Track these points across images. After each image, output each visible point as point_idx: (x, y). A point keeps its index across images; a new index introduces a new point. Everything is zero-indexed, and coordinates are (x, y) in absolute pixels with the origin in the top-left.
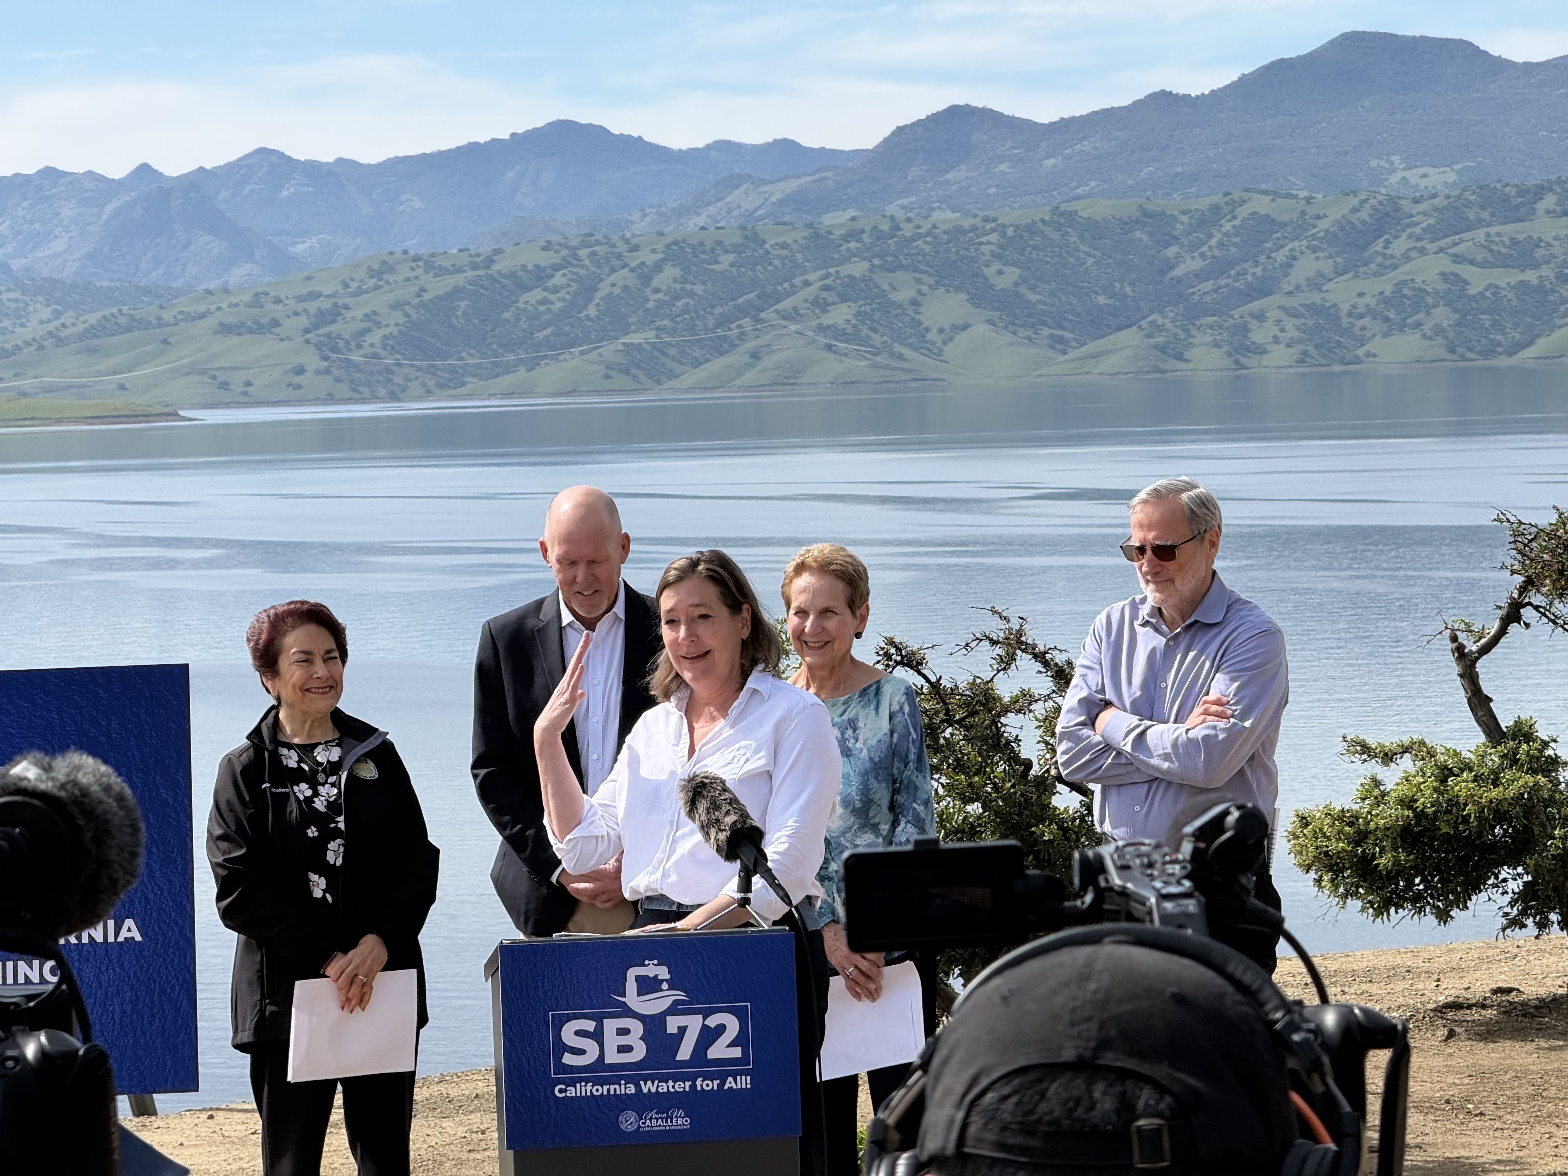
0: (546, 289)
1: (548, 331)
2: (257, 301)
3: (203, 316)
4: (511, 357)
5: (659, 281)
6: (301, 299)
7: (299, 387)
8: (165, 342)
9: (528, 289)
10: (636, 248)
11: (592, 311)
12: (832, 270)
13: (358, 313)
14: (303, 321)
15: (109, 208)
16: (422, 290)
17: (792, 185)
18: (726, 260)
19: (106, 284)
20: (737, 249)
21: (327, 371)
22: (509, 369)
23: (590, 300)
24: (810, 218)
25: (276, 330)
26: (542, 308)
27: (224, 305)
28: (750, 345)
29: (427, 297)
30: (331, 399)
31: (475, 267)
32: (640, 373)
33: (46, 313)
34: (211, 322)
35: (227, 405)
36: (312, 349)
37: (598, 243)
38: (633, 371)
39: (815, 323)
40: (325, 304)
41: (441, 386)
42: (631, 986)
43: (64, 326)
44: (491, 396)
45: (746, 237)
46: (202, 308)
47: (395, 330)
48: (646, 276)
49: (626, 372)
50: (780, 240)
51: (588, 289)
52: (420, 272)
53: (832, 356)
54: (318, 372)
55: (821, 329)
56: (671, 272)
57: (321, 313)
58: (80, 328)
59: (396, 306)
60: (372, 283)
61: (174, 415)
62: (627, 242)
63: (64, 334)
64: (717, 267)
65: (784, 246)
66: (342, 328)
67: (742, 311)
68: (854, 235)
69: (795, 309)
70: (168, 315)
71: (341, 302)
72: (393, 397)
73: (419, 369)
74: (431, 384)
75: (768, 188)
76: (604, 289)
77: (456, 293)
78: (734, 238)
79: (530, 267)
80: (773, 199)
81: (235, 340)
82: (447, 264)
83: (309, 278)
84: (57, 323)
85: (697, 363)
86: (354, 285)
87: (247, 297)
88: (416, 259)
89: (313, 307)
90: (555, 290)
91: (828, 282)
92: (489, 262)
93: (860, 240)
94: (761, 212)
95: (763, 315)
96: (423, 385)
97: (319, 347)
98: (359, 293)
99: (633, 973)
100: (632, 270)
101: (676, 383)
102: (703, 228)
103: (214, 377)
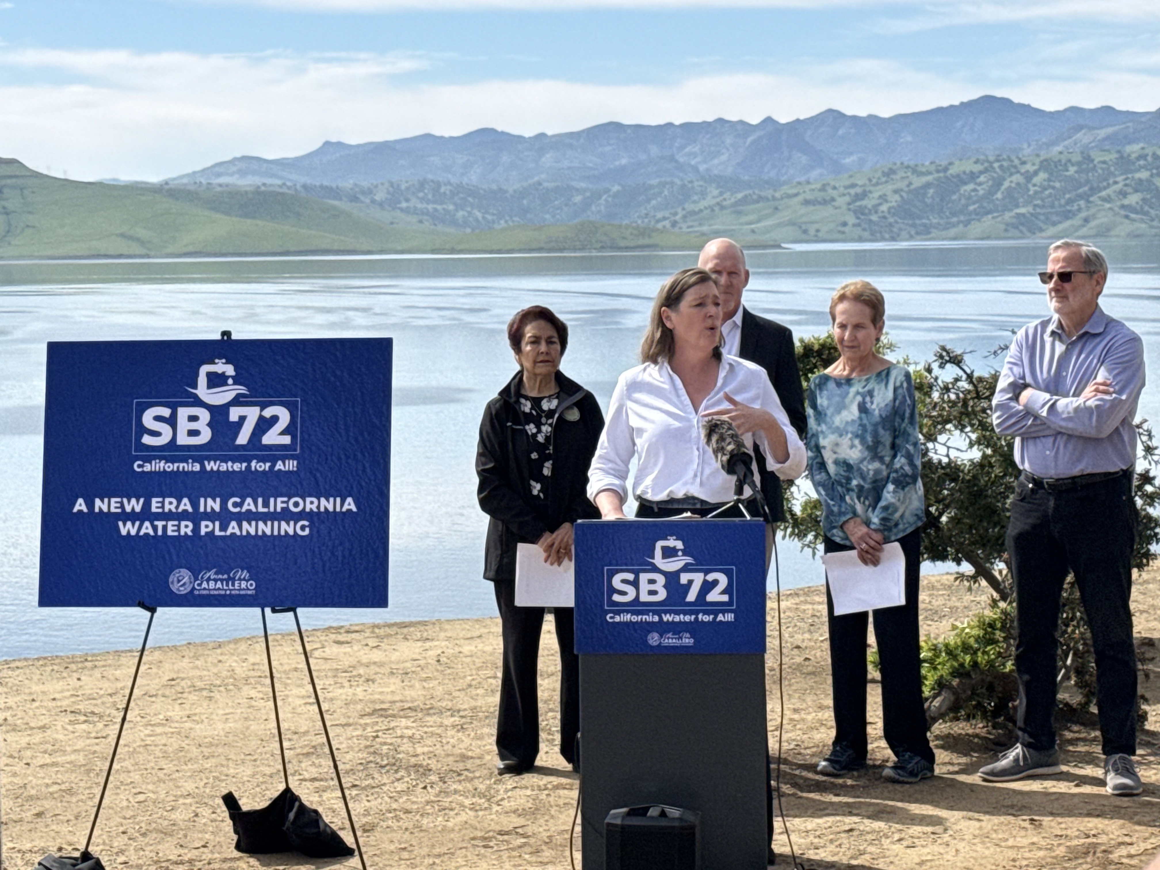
0: (976, 184)
1: (976, 206)
2: (823, 189)
3: (796, 195)
4: (955, 219)
5: (1036, 180)
6: (846, 187)
7: (843, 233)
8: (776, 209)
9: (966, 183)
10: (1024, 163)
11: (999, 195)
12: (1130, 176)
13: (876, 195)
14: (847, 199)
15: (749, 140)
16: (910, 184)
17: (1110, 130)
18: (1072, 169)
19: (746, 178)
20: (1078, 164)
21: (859, 225)
22: (954, 225)
23: (999, 189)
24: (1119, 148)
25: (834, 203)
26: (973, 194)
27: (807, 190)
28: (1083, 214)
29: (912, 187)
30: (860, 240)
31: (938, 171)
32: (1024, 229)
33: (716, 192)
34: (800, 198)
35: (807, 241)
36: (852, 214)
37: (1004, 160)
38: (1021, 227)
39: (1119, 203)
40: (859, 190)
41: (918, 233)
42: (658, 552)
43: (725, 199)
44: (943, 239)
45: (1084, 158)
46: (794, 191)
47: (894, 204)
48: (1029, 177)
49: (1017, 228)
50: (1102, 159)
51: (998, 184)
52: (909, 174)
53: (1127, 221)
54: (854, 225)
55: (1123, 207)
56: (1042, 176)
57: (857, 195)
58: (733, 200)
59: (896, 192)
60: (884, 179)
61: (779, 247)
62: (1020, 159)
63: (724, 203)
64: (1067, 173)
65: (1104, 162)
66: (868, 203)
67: (1080, 197)
68: (1143, 157)
69: (1109, 196)
70: (777, 195)
71: (867, 189)
72: (893, 239)
73: (908, 224)
74: (913, 232)
75: (1096, 131)
76: (1006, 184)
77: (928, 185)
78: (1076, 158)
79: (968, 172)
80: (1099, 138)
81: (811, 208)
82: (924, 170)
83: (851, 176)
84: (721, 198)
85: (1054, 224)
86: (874, 181)
87: (818, 186)
88: (908, 167)
89: (853, 191)
90: (980, 184)
91: (1128, 182)
92: (946, 169)
93: (1146, 160)
94: (1093, 144)
95: (1091, 199)
96: (909, 233)
97: (855, 212)
98: (877, 184)
99: (660, 544)
100: (1022, 174)
101: (1044, 234)
102: (1061, 153)
103: (800, 227)
